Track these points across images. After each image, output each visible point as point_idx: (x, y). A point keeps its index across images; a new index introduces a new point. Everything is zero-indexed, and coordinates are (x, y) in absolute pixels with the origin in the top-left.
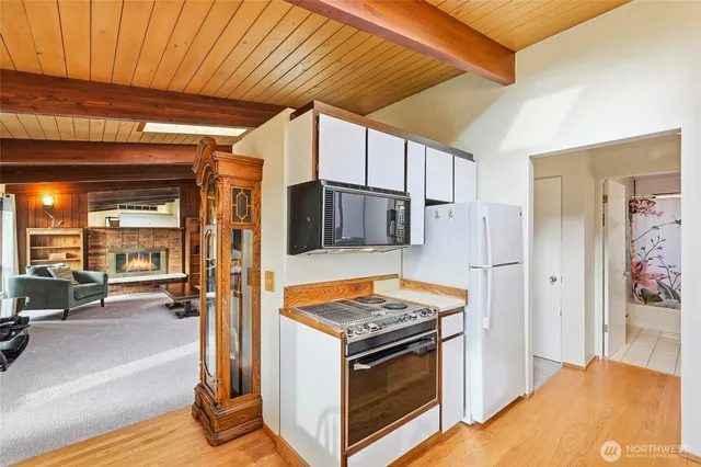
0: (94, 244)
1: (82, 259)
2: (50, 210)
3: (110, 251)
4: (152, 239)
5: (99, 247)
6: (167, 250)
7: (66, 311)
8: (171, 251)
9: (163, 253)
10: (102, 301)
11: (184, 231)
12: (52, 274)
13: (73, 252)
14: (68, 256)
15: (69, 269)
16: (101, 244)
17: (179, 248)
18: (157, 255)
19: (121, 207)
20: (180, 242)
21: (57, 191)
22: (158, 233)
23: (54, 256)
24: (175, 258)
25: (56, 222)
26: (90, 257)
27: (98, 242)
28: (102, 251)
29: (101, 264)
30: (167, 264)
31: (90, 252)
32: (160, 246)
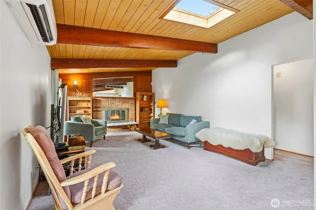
0: (96, 106)
1: (91, 113)
2: (77, 87)
4: (121, 103)
6: (128, 109)
7: (92, 142)
8: (130, 109)
10: (104, 136)
11: (135, 99)
12: (83, 121)
13: (86, 110)
14: (85, 112)
15: (89, 118)
16: (99, 106)
18: (123, 112)
19: (107, 86)
20: (134, 105)
21: (80, 78)
22: (124, 100)
23: (78, 112)
24: (131, 113)
25: (79, 94)
26: (94, 113)
27: (97, 104)
28: (99, 109)
29: (99, 116)
30: (128, 117)
31: (94, 110)
32: (125, 107)
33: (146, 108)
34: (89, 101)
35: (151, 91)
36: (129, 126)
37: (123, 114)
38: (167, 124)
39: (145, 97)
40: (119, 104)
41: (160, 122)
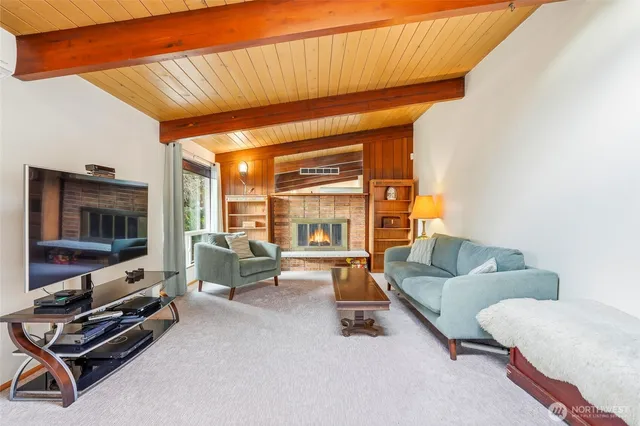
0: (279, 212)
1: (267, 227)
2: (245, 177)
3: (294, 221)
4: (332, 207)
5: (284, 216)
6: (349, 222)
7: (233, 290)
8: (352, 223)
9: (344, 226)
10: (276, 278)
11: (367, 198)
12: (230, 244)
13: (261, 221)
14: (258, 224)
15: (246, 238)
16: (286, 212)
17: (362, 220)
18: (337, 227)
19: (303, 171)
20: (363, 211)
21: (250, 158)
22: (338, 200)
23: (246, 224)
24: (357, 231)
25: (247, 189)
26: (276, 227)
27: (282, 210)
28: (286, 220)
29: (285, 235)
30: (348, 238)
31: (276, 221)
32: (341, 216)
33: (392, 217)
34: (263, 203)
35: (410, 177)
36: (348, 261)
37: (336, 232)
38: (428, 263)
39: (392, 191)
40: (327, 208)
41: (411, 258)
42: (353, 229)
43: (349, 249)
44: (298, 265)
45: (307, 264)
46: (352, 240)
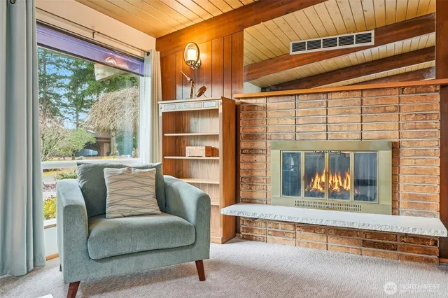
1: (221, 158)
3: (275, 146)
5: (257, 137)
9: (384, 157)
16: (261, 130)
21: (205, 37)
22: (370, 100)
24: (417, 169)
26: (242, 158)
27: (253, 126)
28: (260, 144)
29: (259, 174)
30: (395, 184)
31: (243, 145)
32: (375, 135)
34: (213, 112)
40: (345, 119)
42: (406, 164)
43: (395, 211)
44: (283, 234)
45: (300, 233)
46: (402, 191)
